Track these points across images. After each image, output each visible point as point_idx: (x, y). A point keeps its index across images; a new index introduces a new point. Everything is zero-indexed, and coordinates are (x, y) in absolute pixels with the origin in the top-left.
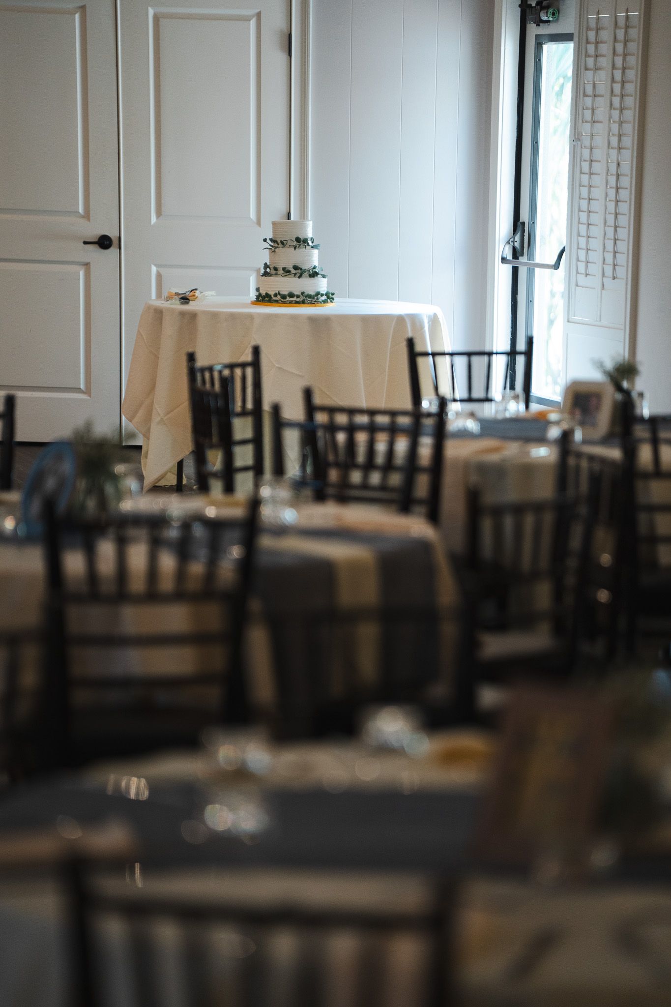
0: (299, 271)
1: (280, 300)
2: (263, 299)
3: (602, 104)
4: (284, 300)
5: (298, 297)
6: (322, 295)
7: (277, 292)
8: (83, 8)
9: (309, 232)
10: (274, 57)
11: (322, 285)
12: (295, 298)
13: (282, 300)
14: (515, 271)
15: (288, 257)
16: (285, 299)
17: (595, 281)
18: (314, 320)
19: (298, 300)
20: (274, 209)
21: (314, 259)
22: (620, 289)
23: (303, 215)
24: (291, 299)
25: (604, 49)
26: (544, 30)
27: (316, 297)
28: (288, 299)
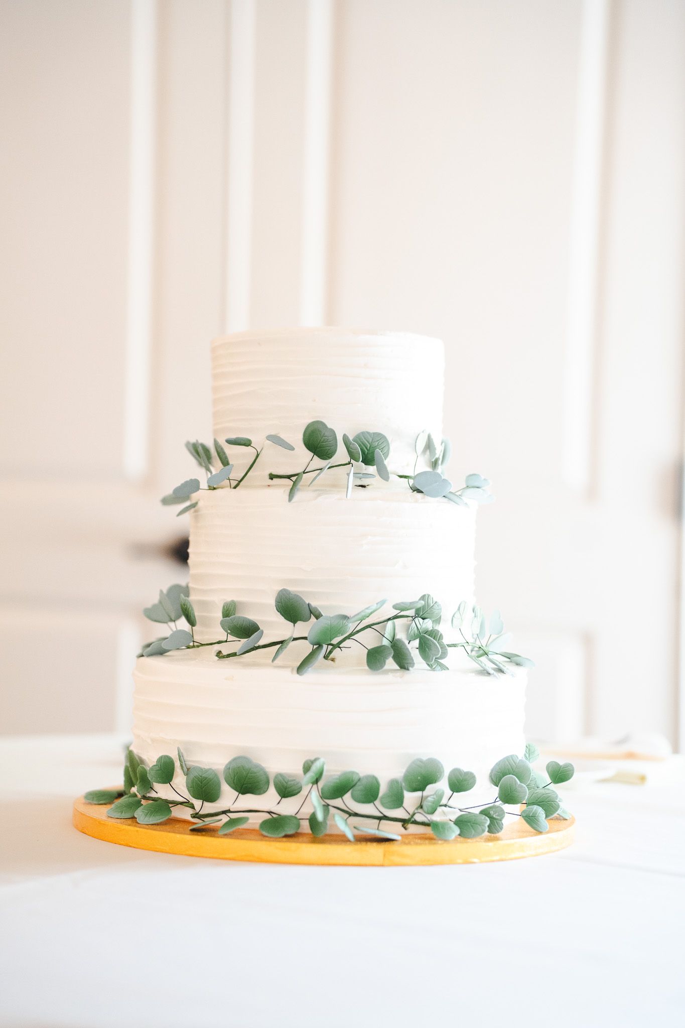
1: (187, 804)
4: (209, 808)
5: (286, 791)
6: (460, 784)
7: (174, 755)
12: (272, 791)
13: (197, 803)
19: (288, 807)
24: (248, 801)
27: (411, 798)
28: (229, 798)
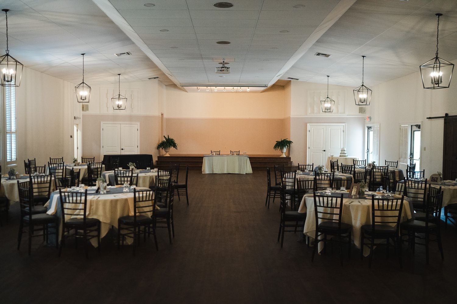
0: (344, 153)
2: (340, 156)
3: (376, 137)
8: (323, 129)
9: (345, 149)
10: (342, 133)
11: (346, 155)
12: (344, 156)
14: (367, 154)
15: (343, 152)
16: (342, 156)
17: (375, 155)
18: (345, 158)
20: (342, 147)
21: (346, 152)
22: (378, 156)
23: (345, 148)
25: (376, 132)
26: (370, 130)
